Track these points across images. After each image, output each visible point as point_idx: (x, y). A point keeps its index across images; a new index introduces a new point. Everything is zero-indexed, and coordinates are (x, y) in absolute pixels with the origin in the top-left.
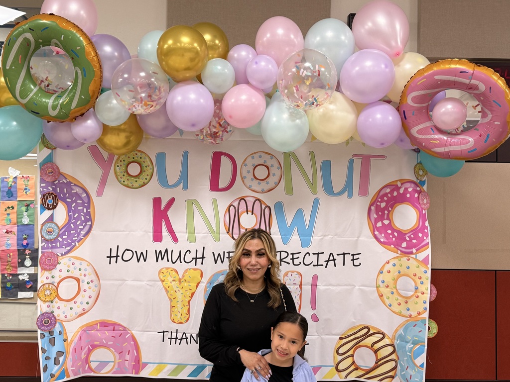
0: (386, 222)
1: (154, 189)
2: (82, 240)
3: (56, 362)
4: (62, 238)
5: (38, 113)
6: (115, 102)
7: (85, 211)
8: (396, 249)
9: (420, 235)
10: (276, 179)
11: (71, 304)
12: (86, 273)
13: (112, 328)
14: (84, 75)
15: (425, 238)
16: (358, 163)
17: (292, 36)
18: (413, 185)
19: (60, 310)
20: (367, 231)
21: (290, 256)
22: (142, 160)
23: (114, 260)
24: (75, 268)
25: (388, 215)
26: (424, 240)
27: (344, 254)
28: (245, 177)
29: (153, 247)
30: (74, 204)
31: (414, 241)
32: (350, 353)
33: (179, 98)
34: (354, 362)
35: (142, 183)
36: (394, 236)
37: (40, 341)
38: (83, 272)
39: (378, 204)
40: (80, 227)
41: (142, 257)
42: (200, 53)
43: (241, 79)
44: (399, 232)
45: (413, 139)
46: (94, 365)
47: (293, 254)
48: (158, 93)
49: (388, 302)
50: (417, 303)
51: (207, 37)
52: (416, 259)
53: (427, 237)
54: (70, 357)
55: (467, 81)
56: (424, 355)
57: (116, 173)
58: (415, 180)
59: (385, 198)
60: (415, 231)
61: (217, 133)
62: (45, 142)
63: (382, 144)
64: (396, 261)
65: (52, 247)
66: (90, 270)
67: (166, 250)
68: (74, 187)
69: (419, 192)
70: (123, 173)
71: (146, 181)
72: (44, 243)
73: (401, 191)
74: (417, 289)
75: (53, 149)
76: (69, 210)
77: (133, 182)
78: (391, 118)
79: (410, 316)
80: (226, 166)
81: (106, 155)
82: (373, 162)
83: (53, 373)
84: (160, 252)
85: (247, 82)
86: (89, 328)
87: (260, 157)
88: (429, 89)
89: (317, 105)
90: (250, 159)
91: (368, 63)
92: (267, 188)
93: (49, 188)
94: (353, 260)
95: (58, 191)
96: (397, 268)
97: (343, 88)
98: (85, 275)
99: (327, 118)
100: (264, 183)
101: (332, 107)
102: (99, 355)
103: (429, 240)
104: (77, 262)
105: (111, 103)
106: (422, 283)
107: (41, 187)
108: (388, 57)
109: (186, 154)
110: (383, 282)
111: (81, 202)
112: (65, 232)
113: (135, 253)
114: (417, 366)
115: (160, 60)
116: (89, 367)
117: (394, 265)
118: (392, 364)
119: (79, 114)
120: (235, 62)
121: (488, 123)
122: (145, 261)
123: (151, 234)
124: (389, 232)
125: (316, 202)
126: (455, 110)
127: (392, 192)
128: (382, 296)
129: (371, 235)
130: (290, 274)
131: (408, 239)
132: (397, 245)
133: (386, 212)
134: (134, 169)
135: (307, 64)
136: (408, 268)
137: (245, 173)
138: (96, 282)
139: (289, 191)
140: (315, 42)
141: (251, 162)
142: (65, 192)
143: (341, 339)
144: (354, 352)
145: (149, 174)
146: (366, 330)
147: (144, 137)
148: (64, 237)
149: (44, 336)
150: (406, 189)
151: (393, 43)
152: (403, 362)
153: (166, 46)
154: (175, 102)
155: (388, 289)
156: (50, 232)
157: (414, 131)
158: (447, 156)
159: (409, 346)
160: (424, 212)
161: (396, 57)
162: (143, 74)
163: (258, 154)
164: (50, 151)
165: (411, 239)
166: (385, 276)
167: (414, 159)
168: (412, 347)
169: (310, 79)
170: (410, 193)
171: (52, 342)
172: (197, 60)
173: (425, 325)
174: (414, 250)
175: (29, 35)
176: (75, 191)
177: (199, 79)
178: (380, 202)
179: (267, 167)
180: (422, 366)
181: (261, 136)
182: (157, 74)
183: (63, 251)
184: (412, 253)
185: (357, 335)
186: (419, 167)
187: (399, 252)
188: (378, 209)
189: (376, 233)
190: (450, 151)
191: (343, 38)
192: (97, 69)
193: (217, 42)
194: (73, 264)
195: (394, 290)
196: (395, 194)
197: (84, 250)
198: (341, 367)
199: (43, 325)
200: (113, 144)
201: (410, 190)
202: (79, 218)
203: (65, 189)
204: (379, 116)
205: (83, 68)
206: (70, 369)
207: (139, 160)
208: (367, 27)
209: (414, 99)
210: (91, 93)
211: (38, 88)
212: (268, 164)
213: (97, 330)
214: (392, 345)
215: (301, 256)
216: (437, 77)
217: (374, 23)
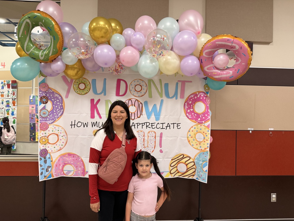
0: (192, 110)
1: (91, 95)
2: (59, 118)
3: (47, 171)
4: (49, 116)
5: (35, 59)
6: (70, 53)
7: (60, 105)
8: (196, 121)
9: (206, 115)
10: (145, 91)
11: (55, 145)
12: (61, 132)
13: (73, 156)
14: (54, 39)
15: (208, 116)
16: (180, 84)
17: (152, 25)
18: (203, 94)
19: (49, 148)
20: (183, 114)
21: (151, 125)
22: (86, 82)
23: (73, 126)
24: (56, 130)
25: (192, 107)
26: (208, 117)
27: (174, 124)
28: (131, 90)
29: (90, 121)
30: (56, 102)
31: (204, 118)
32: (176, 166)
33: (99, 51)
34: (177, 170)
35: (85, 93)
36: (195, 116)
37: (39, 161)
38: (60, 132)
39: (188, 102)
40: (58, 112)
41: (86, 125)
42: (109, 30)
43: (128, 44)
44: (197, 114)
45: (205, 72)
46: (65, 172)
47: (152, 124)
48: (90, 50)
49: (192, 144)
50: (204, 144)
51: (113, 25)
52: (204, 125)
53: (209, 116)
54: (54, 168)
55: (230, 44)
56: (207, 166)
57: (74, 88)
58: (204, 91)
59: (191, 100)
60: (204, 114)
61: (118, 69)
62: (41, 74)
63: (192, 74)
64: (196, 126)
65: (45, 120)
66: (63, 131)
67: (97, 122)
68: (55, 94)
69: (206, 97)
70: (77, 88)
71: (87, 92)
72: (41, 119)
73: (198, 96)
74: (204, 138)
75: (46, 77)
76: (53, 104)
77: (82, 92)
78: (195, 62)
79: (202, 150)
80: (123, 85)
81: (69, 80)
82: (186, 84)
83: (45, 175)
84: (94, 123)
85: (132, 46)
86: (63, 156)
87: (138, 81)
88: (213, 49)
89: (162, 55)
90: (133, 82)
91: (186, 37)
92: (140, 94)
93: (43, 94)
94: (177, 126)
95: (48, 96)
96: (196, 129)
97: (174, 49)
98: (61, 133)
99: (167, 63)
100: (139, 93)
101: (169, 57)
102: (68, 168)
103: (210, 117)
104: (57, 127)
105: (68, 54)
106: (207, 136)
107: (39, 93)
108: (195, 34)
109: (105, 79)
110: (190, 135)
111: (58, 101)
112: (51, 114)
113: (82, 123)
114: (204, 171)
115: (90, 33)
116: (63, 173)
117: (195, 128)
118: (194, 170)
119: (53, 59)
120: (126, 36)
121: (239, 64)
122: (87, 127)
123: (90, 115)
124: (193, 114)
125: (162, 101)
126: (224, 58)
127: (194, 97)
128: (190, 141)
129: (185, 115)
130: (150, 132)
131: (201, 117)
132: (196, 120)
133: (192, 105)
134: (82, 86)
135: (158, 36)
136: (201, 129)
137: (131, 89)
138: (66, 136)
139: (150, 96)
140: (162, 28)
141: (134, 84)
142: (51, 96)
143: (172, 160)
144: (177, 165)
145: (89, 89)
146: (182, 156)
147: (86, 72)
148: (50, 116)
149: (41, 159)
150: (200, 95)
151: (197, 28)
152: (198, 169)
153: (92, 26)
154: (97, 53)
155: (192, 138)
156: (44, 114)
157: (206, 68)
158: (220, 80)
159: (201, 162)
160: (208, 105)
161: (198, 34)
162: (82, 39)
163: (137, 80)
164: (44, 78)
165: (202, 117)
166: (191, 133)
167: (204, 82)
168: (202, 163)
169: (159, 45)
170: (202, 97)
171: (45, 162)
172: (107, 33)
173: (208, 154)
174: (203, 122)
175: (28, 21)
176: (56, 96)
177: (109, 43)
178: (189, 101)
179: (141, 86)
180: (206, 171)
181: (138, 72)
182: (90, 41)
183: (50, 122)
184: (202, 123)
185: (179, 158)
186: (206, 86)
187: (197, 123)
188: (188, 104)
189: (187, 114)
190: (221, 77)
191: (174, 26)
192: (60, 36)
193: (118, 27)
194: (55, 128)
195: (195, 139)
196: (196, 97)
197: (60, 122)
198: (172, 172)
199: (42, 155)
200: (72, 74)
201: (202, 96)
202: (57, 108)
203: (51, 95)
204: (190, 61)
205: (54, 36)
206: (54, 174)
207: (84, 82)
208: (185, 22)
209: (206, 53)
210: (58, 48)
211: (35, 47)
212: (141, 84)
213: (67, 157)
214: (194, 162)
215: (156, 124)
216: (217, 43)
217: (189, 20)
